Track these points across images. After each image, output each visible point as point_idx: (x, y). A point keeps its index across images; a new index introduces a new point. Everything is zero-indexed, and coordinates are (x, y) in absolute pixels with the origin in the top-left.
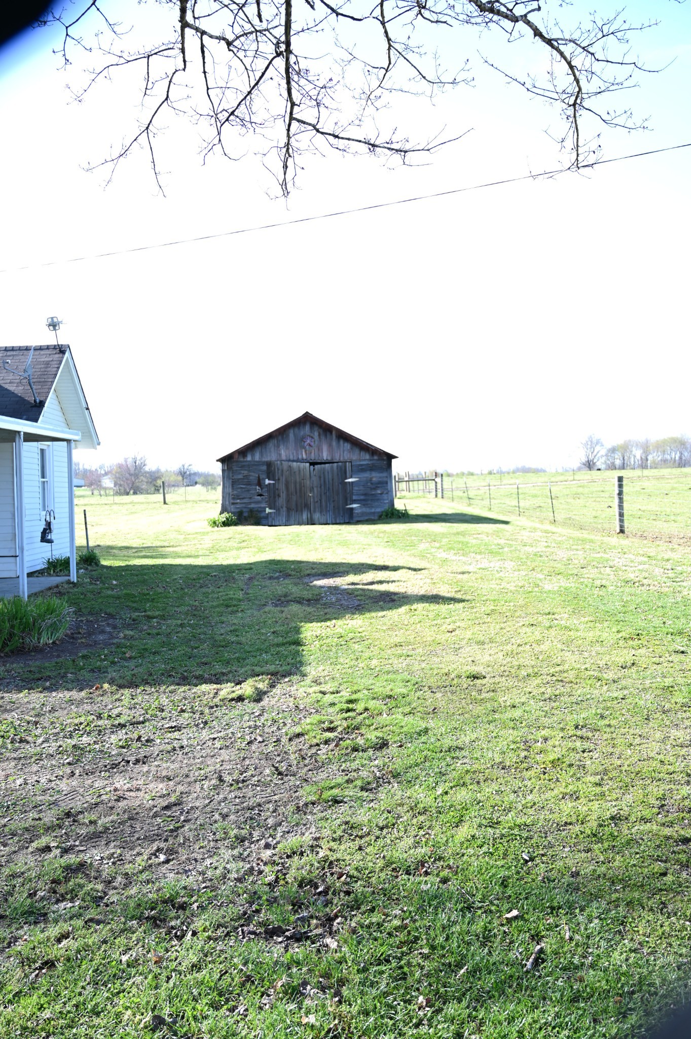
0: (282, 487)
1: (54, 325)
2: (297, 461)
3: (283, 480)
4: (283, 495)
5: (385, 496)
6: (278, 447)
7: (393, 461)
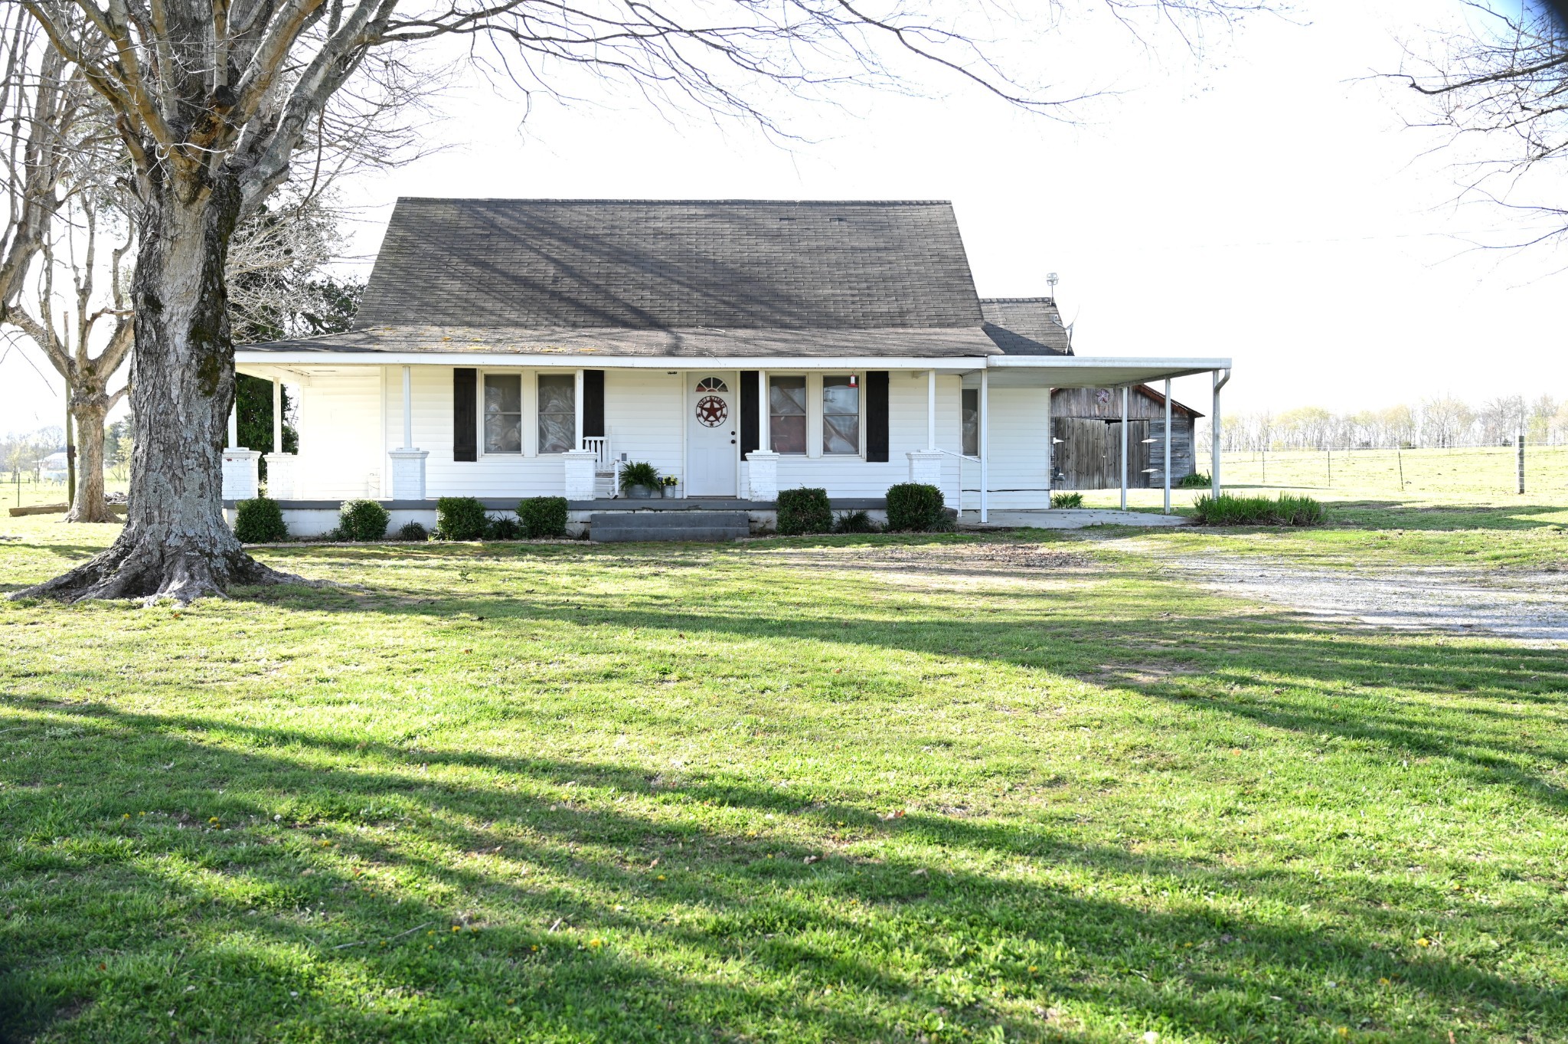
0: (1072, 447)
1: (1052, 281)
2: (1090, 417)
3: (1074, 439)
4: (1073, 457)
5: (1186, 460)
6: (1068, 401)
7: (1197, 420)
